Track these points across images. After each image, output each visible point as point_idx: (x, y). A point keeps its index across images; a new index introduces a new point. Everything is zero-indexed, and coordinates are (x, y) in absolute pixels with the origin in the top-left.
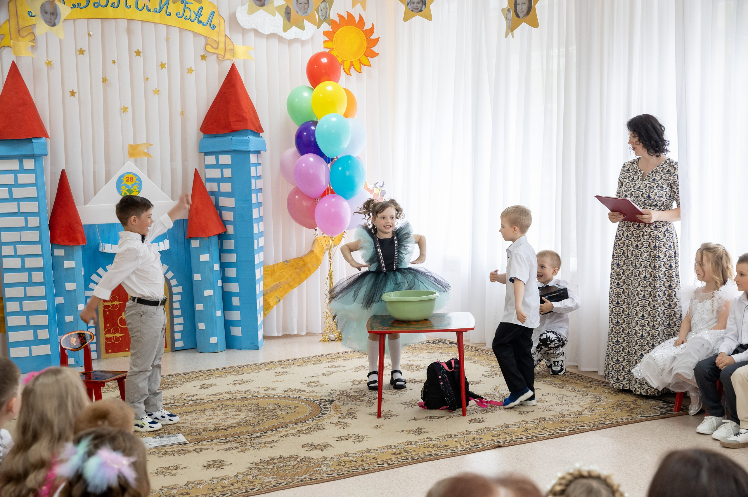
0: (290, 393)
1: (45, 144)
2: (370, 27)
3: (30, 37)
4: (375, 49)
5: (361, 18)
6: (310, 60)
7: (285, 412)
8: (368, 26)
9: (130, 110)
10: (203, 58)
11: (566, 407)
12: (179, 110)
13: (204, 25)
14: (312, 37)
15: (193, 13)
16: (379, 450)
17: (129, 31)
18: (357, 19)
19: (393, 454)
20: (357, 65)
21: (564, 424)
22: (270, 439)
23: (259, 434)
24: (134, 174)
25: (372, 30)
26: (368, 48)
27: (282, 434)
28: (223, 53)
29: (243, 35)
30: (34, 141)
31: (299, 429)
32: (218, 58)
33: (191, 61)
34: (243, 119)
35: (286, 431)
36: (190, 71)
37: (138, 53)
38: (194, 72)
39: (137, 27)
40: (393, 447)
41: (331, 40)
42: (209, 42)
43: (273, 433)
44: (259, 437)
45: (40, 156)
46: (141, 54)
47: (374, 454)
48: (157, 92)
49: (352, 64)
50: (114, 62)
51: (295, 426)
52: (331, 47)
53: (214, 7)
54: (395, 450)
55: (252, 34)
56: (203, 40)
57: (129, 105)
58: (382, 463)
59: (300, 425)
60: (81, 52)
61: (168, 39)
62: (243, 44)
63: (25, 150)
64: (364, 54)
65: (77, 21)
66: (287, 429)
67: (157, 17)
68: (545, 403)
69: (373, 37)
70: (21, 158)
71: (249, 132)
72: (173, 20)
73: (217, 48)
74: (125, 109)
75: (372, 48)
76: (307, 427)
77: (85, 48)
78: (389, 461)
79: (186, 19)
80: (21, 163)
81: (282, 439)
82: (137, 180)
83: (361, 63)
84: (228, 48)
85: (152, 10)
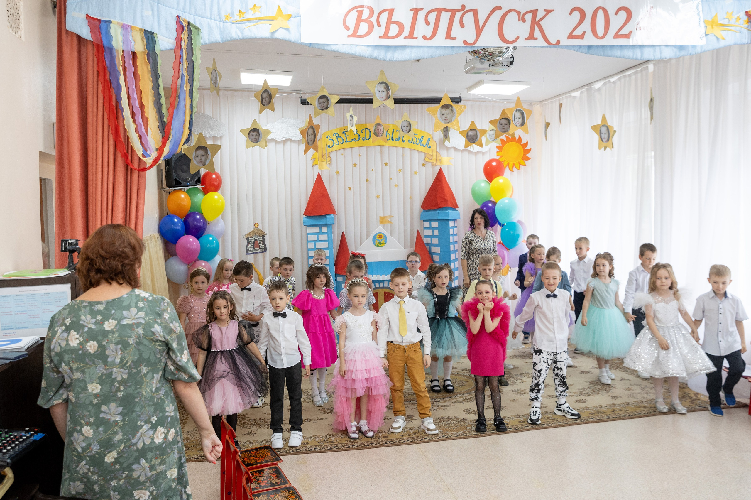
0: (465, 372)
1: (334, 218)
2: (525, 142)
3: (329, 159)
4: (529, 155)
5: (520, 138)
6: (486, 163)
7: (459, 385)
8: (524, 142)
9: (381, 197)
10: (424, 165)
11: (645, 395)
12: (409, 196)
13: (424, 146)
14: (489, 149)
15: (418, 140)
16: (512, 418)
17: (381, 152)
18: (517, 138)
19: (520, 422)
20: (517, 165)
21: (642, 409)
22: (445, 404)
23: (439, 400)
24: (382, 233)
25: (526, 144)
26: (524, 155)
27: (453, 401)
28: (435, 162)
29: (447, 150)
30: (327, 216)
31: (464, 398)
32: (432, 165)
33: (416, 168)
34: (446, 201)
35: (456, 399)
36: (416, 173)
37: (386, 164)
38: (418, 174)
39: (386, 150)
40: (521, 416)
41: (501, 151)
42: (427, 156)
43: (448, 399)
44: (439, 401)
45: (330, 225)
46: (388, 165)
47: (508, 421)
48: (397, 186)
49: (514, 165)
50: (373, 170)
51: (463, 396)
52: (501, 155)
53: (430, 135)
54: (522, 419)
55: (453, 150)
56: (423, 155)
57: (380, 194)
58: (511, 427)
59: (466, 395)
60: (355, 165)
61: (403, 156)
62: (447, 156)
63: (322, 222)
64: (522, 159)
65: (353, 148)
66: (457, 397)
67: (397, 143)
68: (631, 391)
69: (527, 148)
70: (320, 226)
71: (449, 208)
72: (406, 145)
73: (432, 159)
74: (378, 197)
75: (527, 155)
76: (469, 397)
77: (357, 163)
78: (516, 426)
79: (414, 143)
80: (321, 229)
81: (452, 404)
82: (384, 237)
83: (520, 164)
84: (438, 158)
85: (395, 140)
